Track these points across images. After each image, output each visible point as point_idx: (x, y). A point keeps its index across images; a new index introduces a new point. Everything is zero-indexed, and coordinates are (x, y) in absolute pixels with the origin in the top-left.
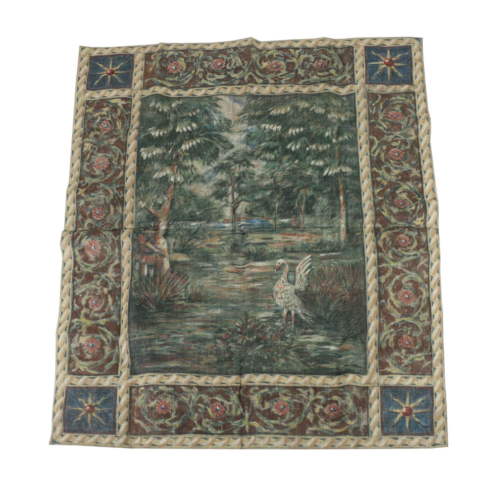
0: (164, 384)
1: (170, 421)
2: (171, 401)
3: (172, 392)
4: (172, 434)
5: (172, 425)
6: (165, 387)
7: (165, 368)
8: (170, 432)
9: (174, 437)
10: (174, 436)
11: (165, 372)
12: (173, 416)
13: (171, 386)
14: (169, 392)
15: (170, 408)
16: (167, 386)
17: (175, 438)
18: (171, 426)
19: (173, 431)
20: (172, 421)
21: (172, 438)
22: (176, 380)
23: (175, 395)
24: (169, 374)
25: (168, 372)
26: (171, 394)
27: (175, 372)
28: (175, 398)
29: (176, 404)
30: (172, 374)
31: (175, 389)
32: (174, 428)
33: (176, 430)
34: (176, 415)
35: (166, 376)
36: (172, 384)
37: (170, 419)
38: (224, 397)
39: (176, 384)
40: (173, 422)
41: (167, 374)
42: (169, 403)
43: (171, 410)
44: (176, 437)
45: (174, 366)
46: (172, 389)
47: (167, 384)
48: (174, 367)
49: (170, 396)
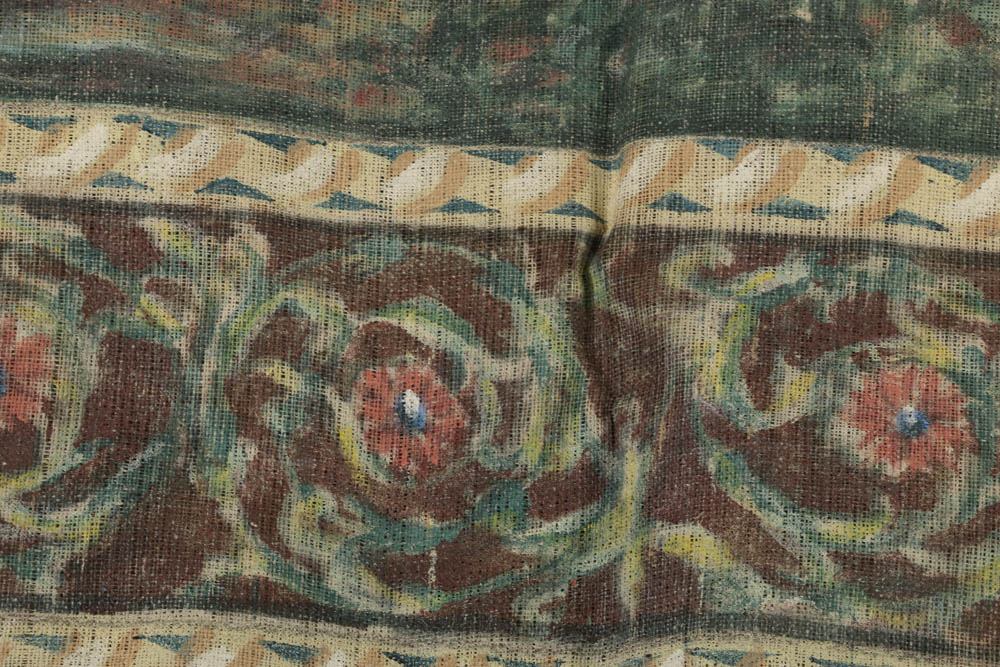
0: (15, 188)
1: (26, 497)
2: (50, 328)
3: (71, 260)
4: (35, 603)
5: (47, 531)
6: (16, 210)
7: (30, 65)
8: (24, 585)
9: (48, 630)
10: (46, 625)
11: (27, 94)
12: (61, 455)
13: (64, 207)
14: (41, 252)
15: (42, 388)
16: (37, 206)
17: (55, 645)
18: (37, 541)
19: (46, 584)
20: (42, 500)
21: (29, 638)
22: (104, 161)
23: (90, 283)
24: (60, 109)
25: (50, 94)
26: (57, 269)
27: (101, 97)
28: (87, 310)
29: (91, 350)
30: (80, 111)
31: (91, 230)
32: (58, 558)
33: (71, 569)
34: (80, 445)
35: (32, 124)
36: (77, 193)
37: (32, 481)
38: (465, 315)
39: (107, 194)
40: (57, 506)
41: (39, 109)
42: (41, 341)
43: (50, 407)
44: (63, 631)
45: (102, 44)
46: (73, 232)
47: (34, 188)
48: (101, 55)
49: (51, 288)
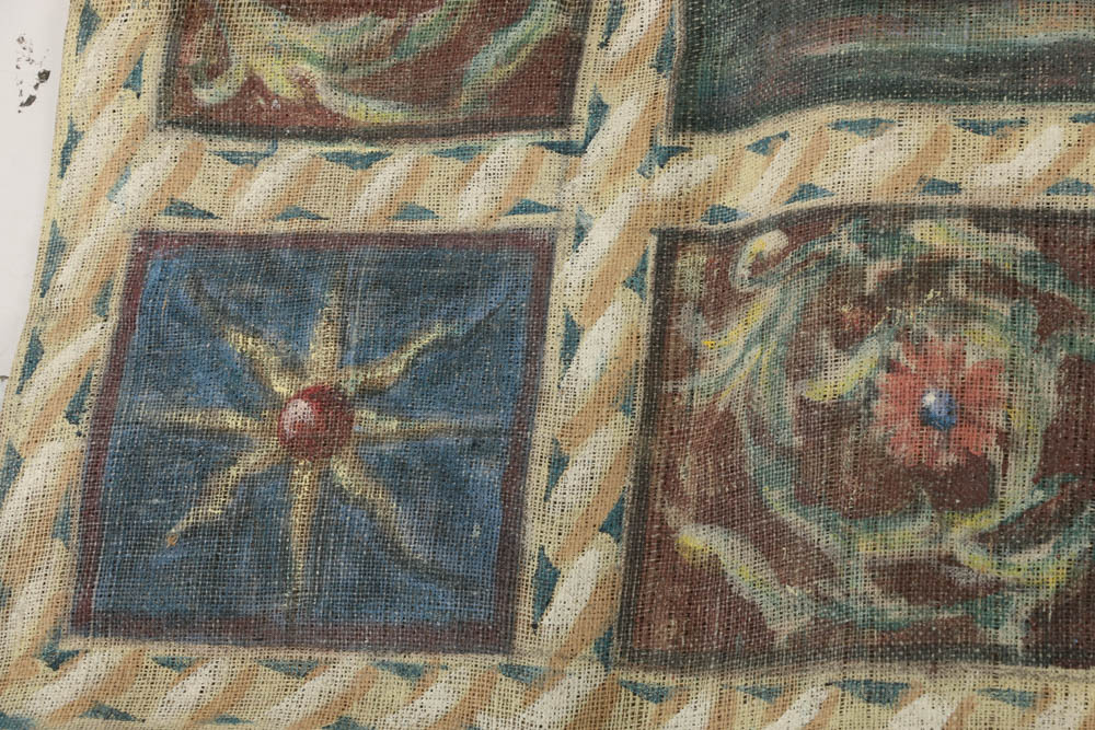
0: (961, 200)
1: (982, 538)
2: (1003, 352)
3: (1024, 277)
4: (998, 655)
5: (1008, 576)
6: (962, 224)
7: (974, 65)
8: (987, 634)
9: (1015, 685)
10: (1013, 679)
11: (972, 97)
12: (1019, 492)
13: (1016, 219)
14: (990, 269)
15: (996, 418)
16: (986, 218)
17: (1024, 701)
18: (998, 586)
19: (1010, 634)
20: (1002, 540)
21: (995, 693)
22: (1060, 166)
23: (1045, 302)
24: (1009, 111)
25: (998, 95)
26: (1008, 287)
27: (1055, 95)
28: (1043, 332)
29: (1047, 378)
30: (1032, 112)
31: (1045, 242)
32: (1022, 605)
33: (1036, 618)
34: (1039, 482)
35: (978, 129)
36: (1030, 202)
37: (989, 520)
39: (1063, 202)
40: (1017, 548)
41: (986, 112)
42: (993, 367)
43: (1004, 438)
44: (1032, 686)
45: (1055, 37)
46: (1025, 245)
47: (981, 199)
48: (1054, 50)
49: (1001, 308)
